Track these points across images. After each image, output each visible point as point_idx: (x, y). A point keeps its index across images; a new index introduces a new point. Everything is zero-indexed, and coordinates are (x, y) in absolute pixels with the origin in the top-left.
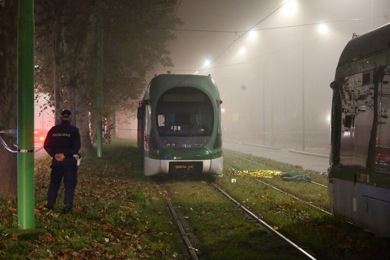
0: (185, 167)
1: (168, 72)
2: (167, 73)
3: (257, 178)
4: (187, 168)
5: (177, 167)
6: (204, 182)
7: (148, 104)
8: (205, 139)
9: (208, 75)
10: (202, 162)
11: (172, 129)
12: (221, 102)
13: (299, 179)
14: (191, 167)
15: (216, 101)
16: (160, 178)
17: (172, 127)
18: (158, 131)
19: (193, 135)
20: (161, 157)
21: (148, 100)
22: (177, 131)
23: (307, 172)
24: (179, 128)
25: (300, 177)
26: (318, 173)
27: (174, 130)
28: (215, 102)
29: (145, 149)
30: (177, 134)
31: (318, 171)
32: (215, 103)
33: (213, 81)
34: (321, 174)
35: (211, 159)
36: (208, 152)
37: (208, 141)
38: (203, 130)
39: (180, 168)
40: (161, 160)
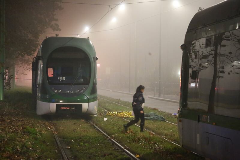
0: (68, 108)
1: (56, 35)
2: (56, 36)
3: (123, 117)
4: (70, 109)
5: (62, 108)
6: (83, 120)
7: (40, 60)
8: (84, 87)
9: (87, 38)
10: (81, 105)
12: (97, 59)
13: (156, 118)
14: (73, 108)
15: (93, 57)
16: (48, 117)
17: (59, 77)
18: (48, 80)
19: (75, 84)
20: (50, 100)
21: (41, 56)
22: (63, 80)
23: (162, 113)
24: (64, 78)
25: (157, 117)
26: (170, 114)
27: (60, 80)
28: (92, 59)
29: (38, 94)
30: (63, 83)
31: (171, 113)
32: (92, 60)
33: (91, 42)
34: (172, 115)
35: (88, 102)
36: (86, 97)
37: (86, 89)
38: (83, 80)
39: (65, 109)
40: (50, 103)
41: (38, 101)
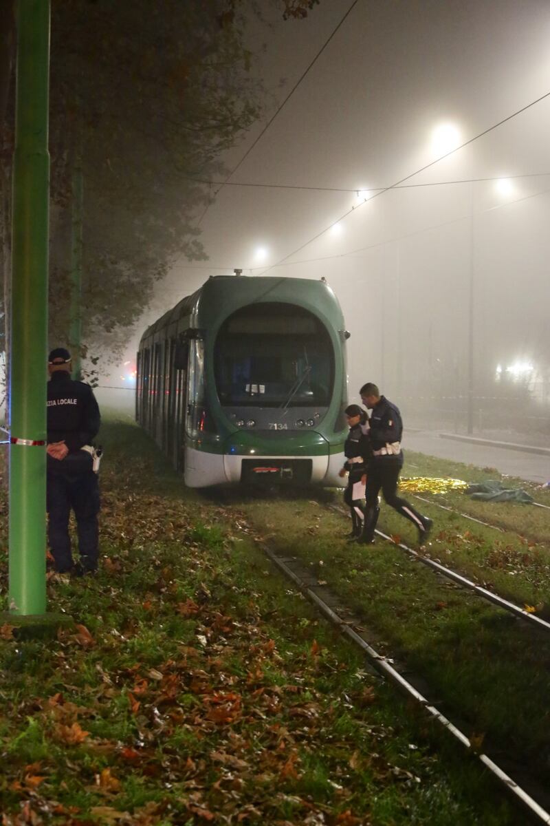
0: (274, 471)
1: (236, 271)
2: (235, 274)
3: (416, 494)
4: (278, 473)
5: (258, 470)
6: (315, 503)
7: (195, 338)
8: (316, 412)
9: (319, 278)
10: (310, 461)
11: (247, 390)
12: (348, 335)
13: (508, 497)
14: (287, 470)
15: (340, 333)
16: (218, 493)
17: (248, 386)
18: (220, 396)
19: (292, 405)
20: (224, 449)
21: (198, 330)
22: (258, 394)
23: (513, 481)
24: (262, 389)
25: (510, 493)
26: (537, 484)
27: (250, 392)
28: (337, 334)
29: (189, 430)
30: (258, 401)
31: (536, 480)
32: (336, 337)
33: (330, 290)
34: (544, 486)
35: (329, 454)
36: (322, 439)
37: (322, 417)
38: (311, 393)
39: (264, 471)
40: (225, 456)
41: (189, 448)
